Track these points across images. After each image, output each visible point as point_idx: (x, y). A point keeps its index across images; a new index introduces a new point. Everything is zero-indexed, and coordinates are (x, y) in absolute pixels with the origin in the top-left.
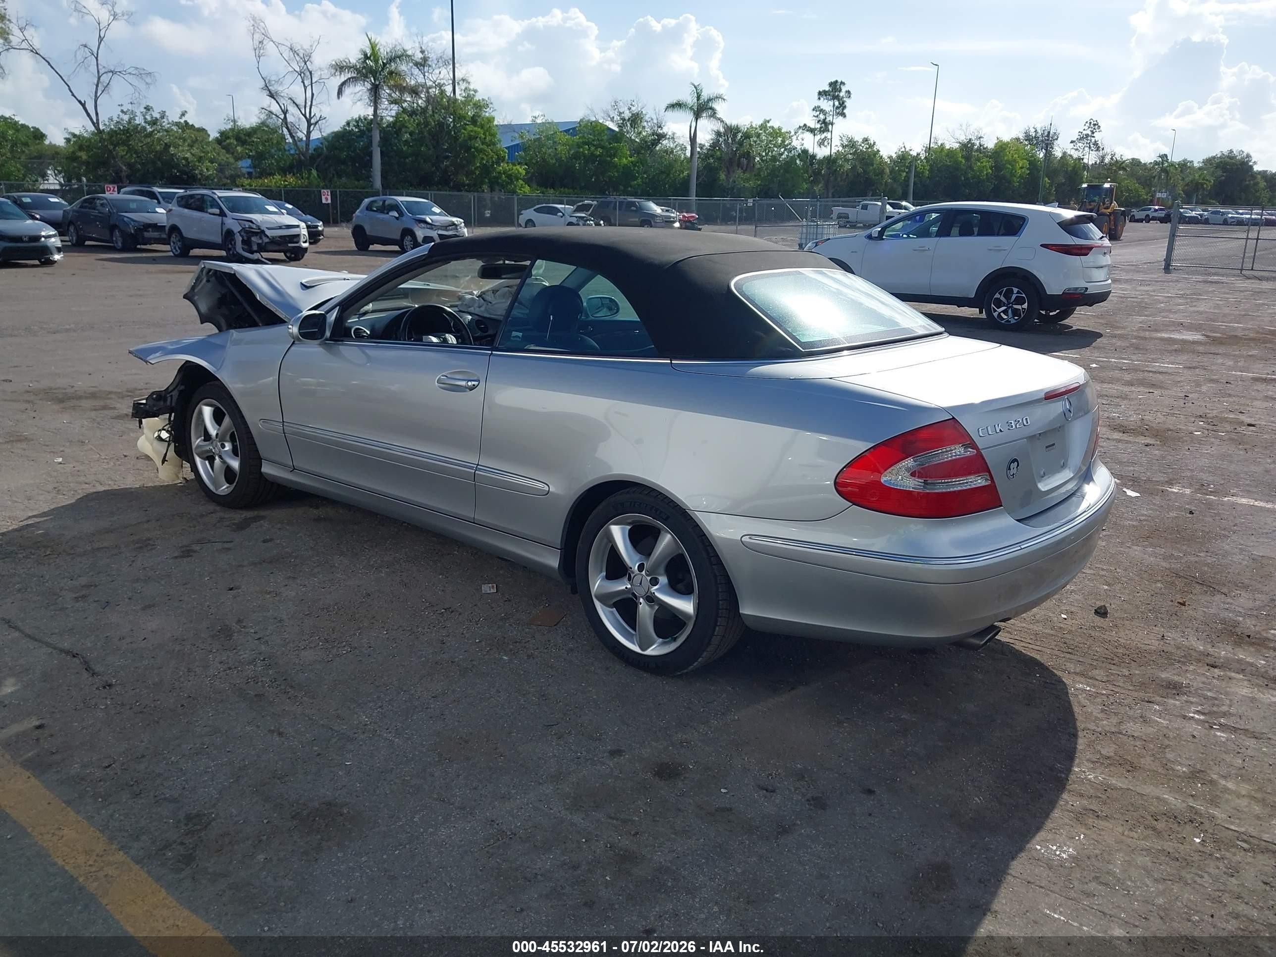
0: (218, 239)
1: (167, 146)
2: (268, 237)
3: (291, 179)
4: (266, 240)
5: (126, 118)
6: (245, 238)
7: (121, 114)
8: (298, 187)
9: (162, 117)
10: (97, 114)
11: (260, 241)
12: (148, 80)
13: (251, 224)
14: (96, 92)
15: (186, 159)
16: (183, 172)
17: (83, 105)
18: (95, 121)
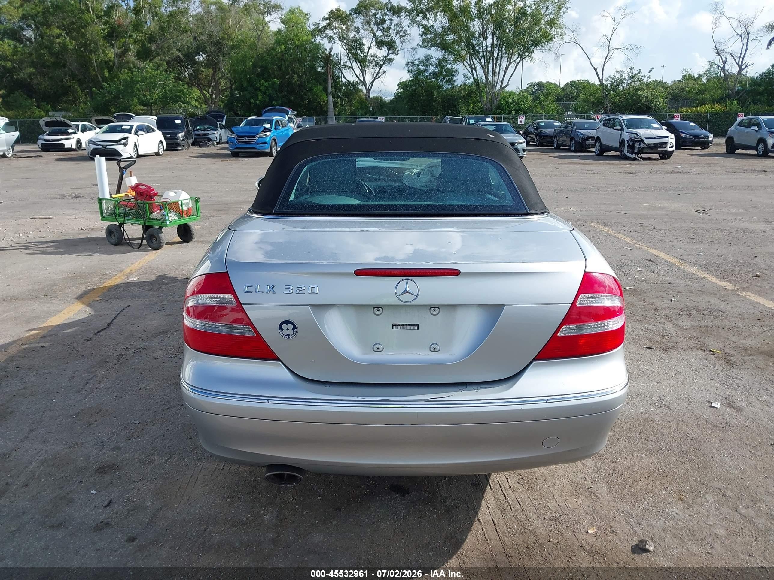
0: (617, 145)
1: (637, 90)
2: (645, 144)
3: (717, 107)
4: (643, 146)
5: (618, 75)
6: (631, 144)
7: (616, 73)
8: (721, 112)
9: (639, 73)
10: (603, 74)
11: (639, 147)
12: (637, 51)
13: (635, 135)
14: (605, 62)
15: (647, 97)
16: (643, 105)
17: (596, 70)
18: (601, 78)
